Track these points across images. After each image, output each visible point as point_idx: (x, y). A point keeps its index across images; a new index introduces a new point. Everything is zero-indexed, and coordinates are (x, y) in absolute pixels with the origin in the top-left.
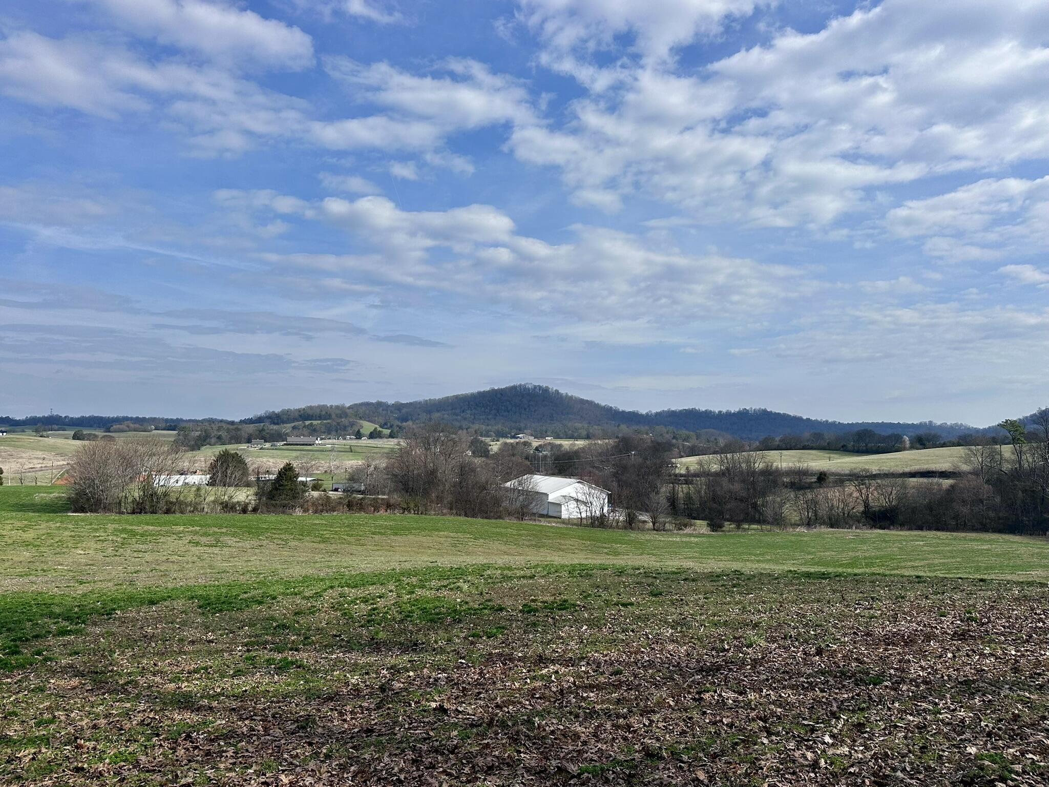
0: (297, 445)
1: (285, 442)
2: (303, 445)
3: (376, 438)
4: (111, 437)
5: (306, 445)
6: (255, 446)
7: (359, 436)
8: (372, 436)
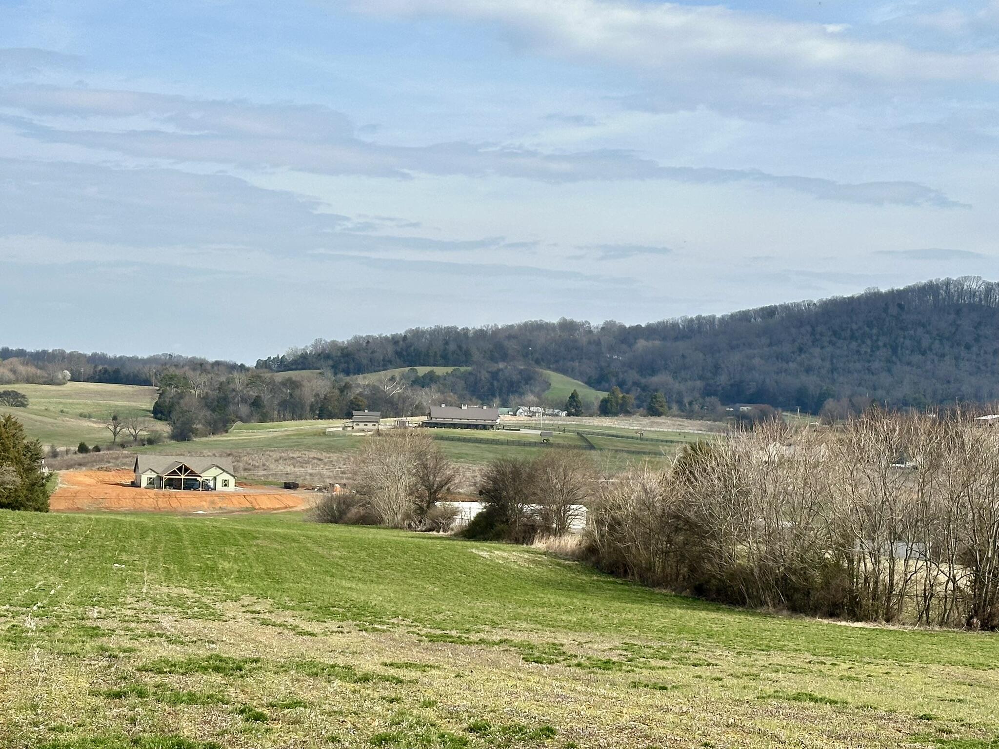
0: (454, 426)
1: (425, 419)
2: (468, 426)
3: (615, 414)
4: (16, 395)
5: (476, 427)
6: (362, 426)
7: (577, 407)
8: (605, 410)
